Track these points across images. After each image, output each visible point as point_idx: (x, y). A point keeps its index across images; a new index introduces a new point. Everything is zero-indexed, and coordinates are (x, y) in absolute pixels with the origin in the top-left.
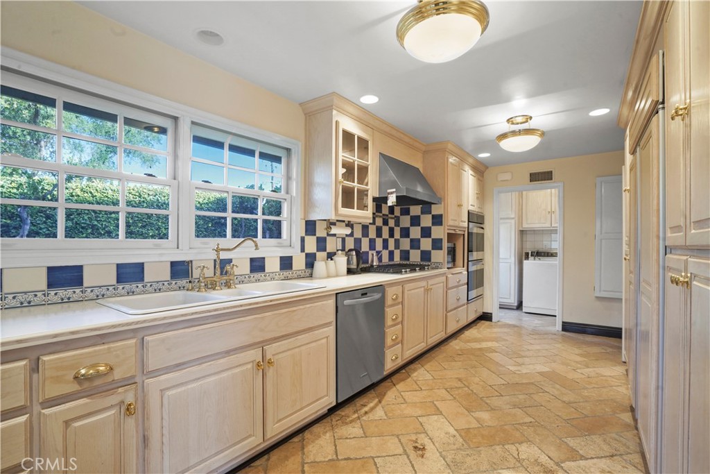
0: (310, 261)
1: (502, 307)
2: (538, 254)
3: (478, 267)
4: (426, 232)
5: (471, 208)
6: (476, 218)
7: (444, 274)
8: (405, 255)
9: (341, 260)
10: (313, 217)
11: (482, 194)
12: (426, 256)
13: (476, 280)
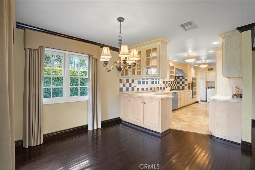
0: (164, 89)
1: (201, 101)
2: (211, 88)
3: (195, 90)
4: (183, 83)
5: (193, 77)
6: (195, 79)
7: (187, 91)
8: (178, 87)
9: (169, 88)
10: (164, 81)
11: (196, 74)
12: (183, 88)
13: (194, 93)
